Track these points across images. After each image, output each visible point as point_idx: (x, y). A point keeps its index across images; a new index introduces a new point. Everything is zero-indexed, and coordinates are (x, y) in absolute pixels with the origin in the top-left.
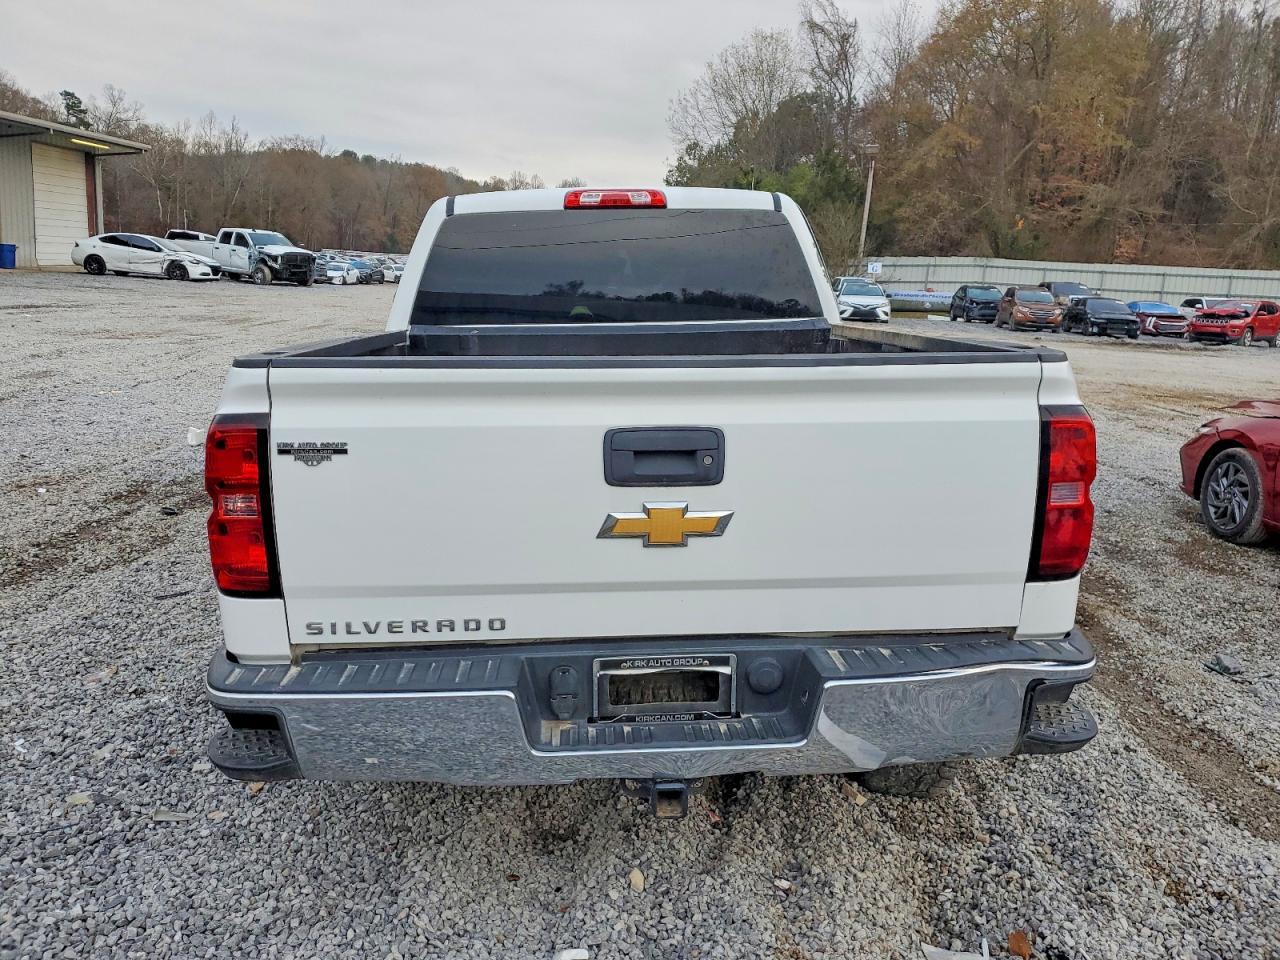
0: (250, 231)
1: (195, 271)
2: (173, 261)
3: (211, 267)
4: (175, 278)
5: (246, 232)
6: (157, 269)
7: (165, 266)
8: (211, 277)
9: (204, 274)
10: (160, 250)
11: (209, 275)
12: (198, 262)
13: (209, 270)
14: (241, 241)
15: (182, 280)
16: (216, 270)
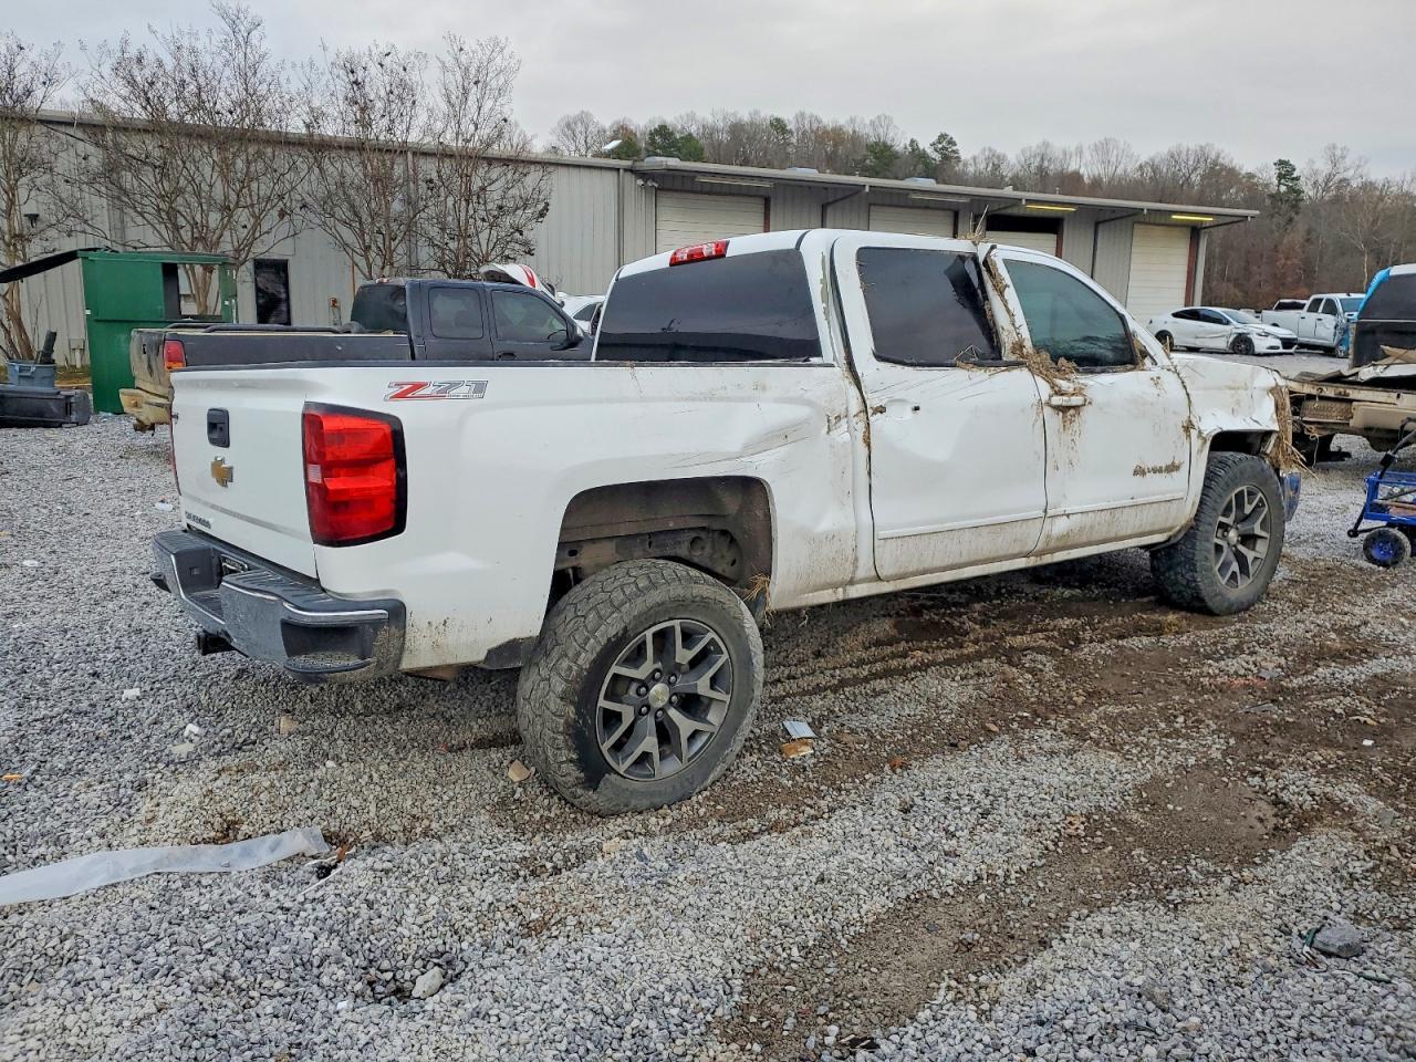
0: (1344, 296)
1: (1261, 345)
2: (1240, 334)
3: (1281, 339)
4: (1240, 352)
5: (1337, 297)
6: (1222, 344)
7: (1231, 340)
8: (1281, 350)
9: (1272, 348)
10: (1228, 323)
11: (1278, 348)
12: (1267, 335)
13: (1278, 343)
14: (1331, 308)
15: (1246, 354)
16: (1287, 343)
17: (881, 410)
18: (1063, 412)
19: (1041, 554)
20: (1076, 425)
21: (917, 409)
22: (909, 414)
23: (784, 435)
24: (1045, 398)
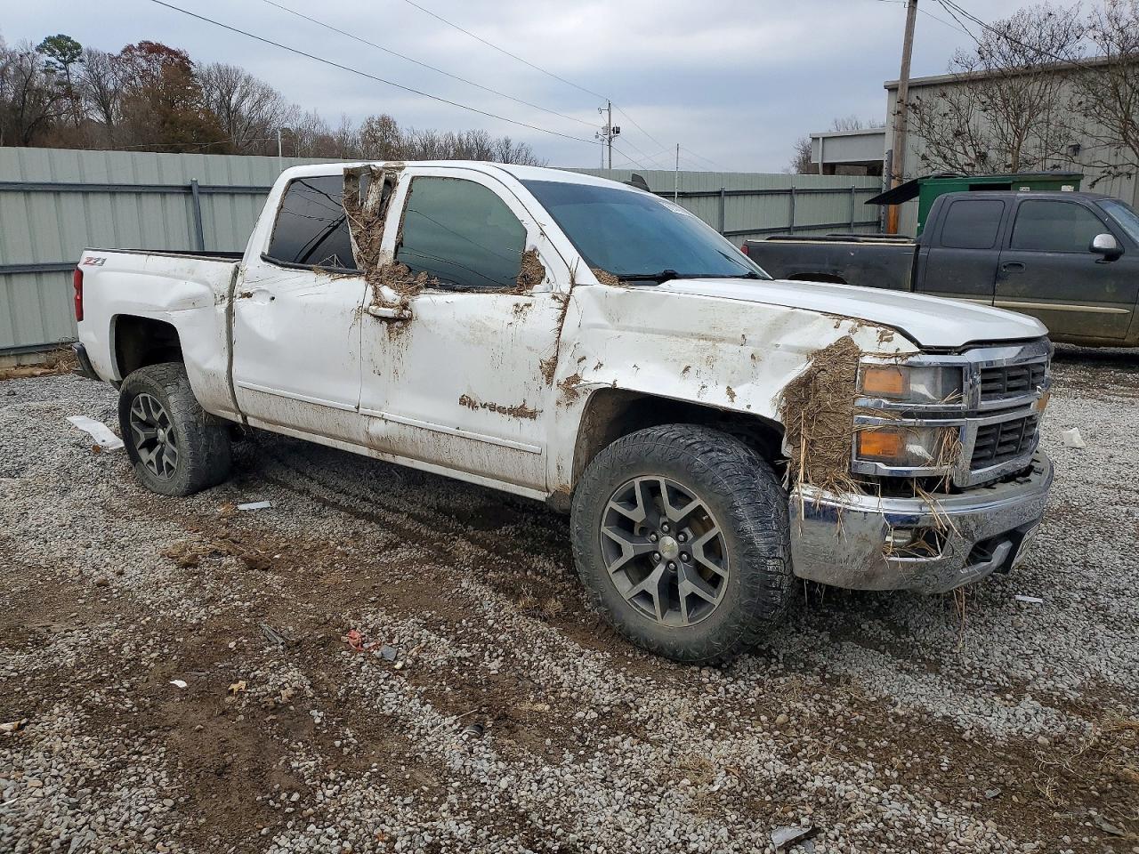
17: (249, 295)
18: (389, 324)
19: (383, 451)
20: (403, 337)
21: (273, 298)
22: (267, 302)
23: (193, 302)
24: (366, 305)
